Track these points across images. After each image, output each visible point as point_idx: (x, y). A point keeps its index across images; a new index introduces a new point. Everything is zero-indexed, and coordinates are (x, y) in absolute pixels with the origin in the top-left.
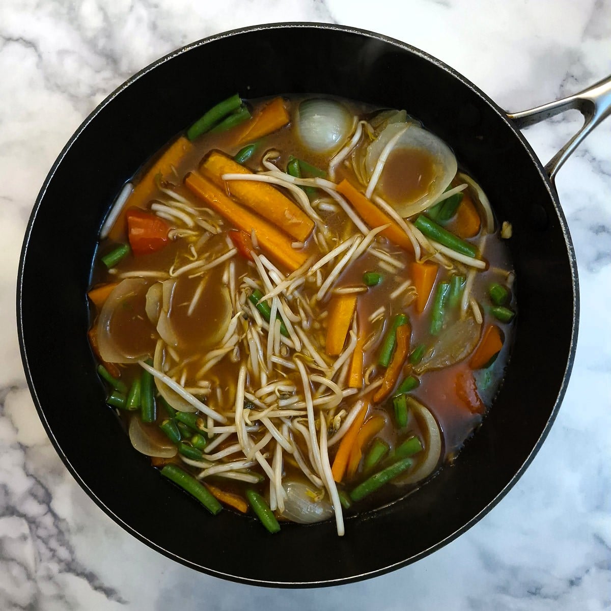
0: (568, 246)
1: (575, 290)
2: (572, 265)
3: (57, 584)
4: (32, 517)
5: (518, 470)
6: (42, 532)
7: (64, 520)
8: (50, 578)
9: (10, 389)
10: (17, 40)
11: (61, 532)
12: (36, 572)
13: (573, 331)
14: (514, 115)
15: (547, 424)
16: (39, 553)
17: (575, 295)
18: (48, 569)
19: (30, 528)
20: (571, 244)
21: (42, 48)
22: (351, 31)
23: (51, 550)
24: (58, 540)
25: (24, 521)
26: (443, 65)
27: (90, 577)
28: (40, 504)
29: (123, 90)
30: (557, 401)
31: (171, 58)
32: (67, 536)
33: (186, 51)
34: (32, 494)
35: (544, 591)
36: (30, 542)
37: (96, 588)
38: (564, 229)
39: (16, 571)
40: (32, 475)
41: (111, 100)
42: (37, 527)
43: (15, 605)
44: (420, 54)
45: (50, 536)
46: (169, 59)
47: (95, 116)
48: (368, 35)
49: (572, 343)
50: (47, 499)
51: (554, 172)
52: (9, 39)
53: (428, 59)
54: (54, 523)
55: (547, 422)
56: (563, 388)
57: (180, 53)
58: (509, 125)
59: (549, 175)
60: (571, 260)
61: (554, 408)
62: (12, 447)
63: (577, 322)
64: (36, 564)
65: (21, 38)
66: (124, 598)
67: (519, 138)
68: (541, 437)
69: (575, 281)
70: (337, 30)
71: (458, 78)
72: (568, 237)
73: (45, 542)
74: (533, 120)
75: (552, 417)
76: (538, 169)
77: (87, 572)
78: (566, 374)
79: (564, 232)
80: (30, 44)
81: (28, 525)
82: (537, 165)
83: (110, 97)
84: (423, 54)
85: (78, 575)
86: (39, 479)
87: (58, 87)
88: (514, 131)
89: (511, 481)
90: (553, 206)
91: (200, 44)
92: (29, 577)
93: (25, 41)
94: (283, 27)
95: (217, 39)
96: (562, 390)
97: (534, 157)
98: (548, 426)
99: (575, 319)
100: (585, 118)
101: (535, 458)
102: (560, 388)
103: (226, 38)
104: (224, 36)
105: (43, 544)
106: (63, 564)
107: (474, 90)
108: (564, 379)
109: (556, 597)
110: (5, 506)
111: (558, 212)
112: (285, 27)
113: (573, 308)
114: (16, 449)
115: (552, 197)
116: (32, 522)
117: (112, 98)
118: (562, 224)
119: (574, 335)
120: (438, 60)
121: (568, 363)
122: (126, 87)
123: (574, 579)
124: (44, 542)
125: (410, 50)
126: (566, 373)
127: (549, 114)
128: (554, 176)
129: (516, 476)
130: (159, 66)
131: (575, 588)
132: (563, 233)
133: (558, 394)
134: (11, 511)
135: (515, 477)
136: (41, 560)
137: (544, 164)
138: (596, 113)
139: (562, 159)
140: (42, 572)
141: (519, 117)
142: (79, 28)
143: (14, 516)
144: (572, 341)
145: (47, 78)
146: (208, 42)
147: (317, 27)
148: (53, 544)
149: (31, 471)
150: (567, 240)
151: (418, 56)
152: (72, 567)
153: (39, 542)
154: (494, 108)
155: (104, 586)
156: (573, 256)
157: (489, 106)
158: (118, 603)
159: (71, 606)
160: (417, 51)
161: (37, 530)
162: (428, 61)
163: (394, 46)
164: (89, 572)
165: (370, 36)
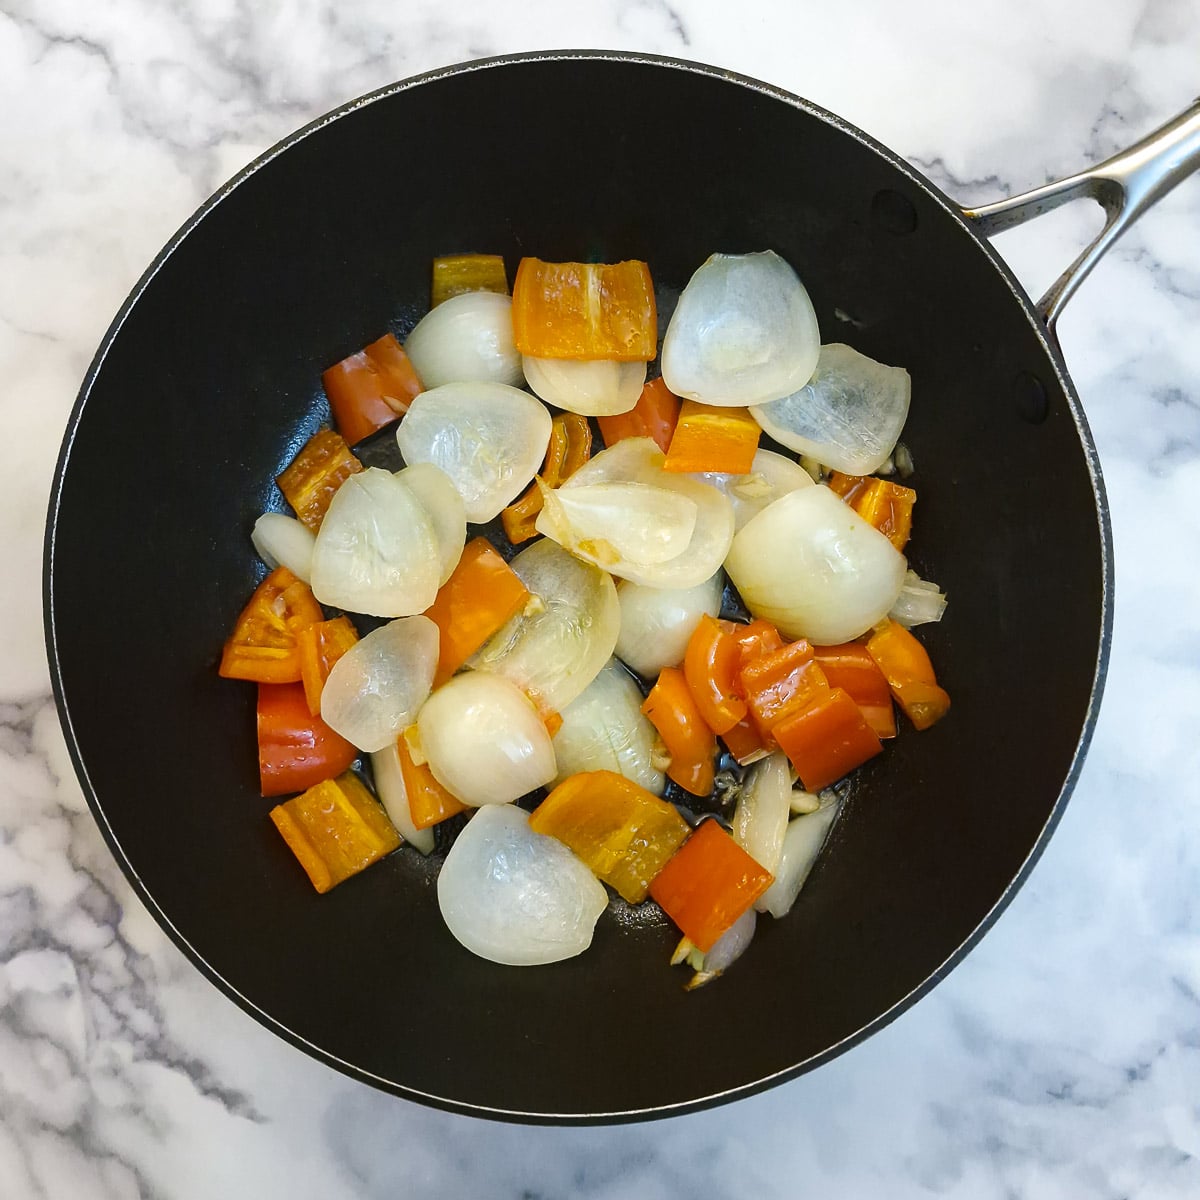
0: (1086, 450)
1: (1104, 530)
2: (1095, 484)
3: (128, 1083)
4: (83, 953)
5: (1012, 878)
6: (100, 982)
7: (146, 957)
8: (116, 1072)
9: (44, 701)
10: (72, 41)
11: (138, 981)
12: (88, 1059)
13: (1104, 610)
14: (975, 212)
15: (1064, 788)
16: (95, 1023)
17: (1103, 540)
18: (112, 1055)
19: (78, 973)
20: (1092, 445)
21: (119, 55)
22: (668, 65)
23: (120, 1016)
24: (133, 997)
25: (66, 959)
26: (841, 123)
27: (195, 1070)
28: (98, 926)
29: (246, 178)
30: (1081, 743)
31: (335, 118)
32: (150, 989)
33: (363, 105)
34: (84, 906)
35: (1079, 1090)
36: (77, 997)
37: (206, 1092)
38: (1076, 417)
39: (49, 1058)
40: (83, 869)
41: (222, 197)
42: (92, 972)
43: (45, 1127)
44: (798, 104)
45: (118, 989)
46: (331, 120)
47: (192, 228)
48: (701, 72)
49: (1102, 632)
50: (112, 917)
51: (1054, 313)
52: (56, 39)
53: (814, 113)
54: (125, 965)
55: (1062, 784)
56: (1091, 717)
57: (353, 109)
58: (967, 229)
59: (1046, 319)
60: (1093, 475)
61: (1076, 755)
62: (45, 813)
63: (1111, 592)
64: (89, 1044)
65: (80, 38)
66: (261, 1111)
67: (987, 253)
68: (1053, 812)
69: (1102, 515)
70: (643, 64)
71: (869, 146)
72: (1085, 433)
73: (107, 1000)
74: (1011, 220)
75: (1073, 772)
76: (1025, 308)
77: (188, 1059)
78: (1096, 691)
79: (1078, 424)
80: (97, 48)
81: (75, 966)
82: (1021, 302)
84: (803, 103)
85: (171, 1065)
86: (97, 876)
87: (148, 127)
88: (976, 240)
89: (1001, 900)
90: (1056, 376)
91: (390, 92)
92: (75, 1070)
93: (86, 42)
94: (543, 59)
96: (1089, 721)
97: (1015, 288)
98: (1065, 792)
99: (1107, 586)
100: (1107, 212)
101: (1045, 852)
102: (1084, 718)
103: (437, 80)
104: (435, 78)
105: (103, 1004)
106: (141, 1044)
107: (900, 168)
108: (1092, 699)
109: (1101, 1103)
110: (30, 930)
111: (1064, 387)
114: (53, 817)
115: (1052, 359)
116: (83, 961)
117: (226, 195)
118: (1073, 409)
119: (1106, 616)
120: (830, 114)
121: (1097, 670)
122: (251, 173)
123: (1137, 1067)
124: (104, 1000)
125: (779, 97)
126: (1094, 688)
127: (1040, 208)
128: (1055, 320)
129: (1010, 891)
130: (313, 134)
131: (1138, 1083)
132: (1075, 426)
133: (1081, 729)
134: (41, 939)
135: (1007, 891)
136: (98, 1037)
137: (1035, 300)
138: (1127, 203)
139: (1068, 289)
140: (100, 1060)
141: (986, 215)
142: (190, 20)
143: (48, 949)
144: (1103, 627)
145: (128, 112)
146: (405, 88)
147: (605, 58)
148: (124, 1003)
149: (83, 860)
150: (1083, 439)
151: (795, 108)
152: (160, 1050)
153: (96, 1000)
154: (937, 199)
155: (221, 1088)
156: (1097, 467)
157: (929, 195)
158: (249, 1121)
159: (158, 1128)
160: (792, 98)
161: (92, 977)
162: (812, 116)
163: (748, 89)
164: (192, 1060)
165: (705, 73)
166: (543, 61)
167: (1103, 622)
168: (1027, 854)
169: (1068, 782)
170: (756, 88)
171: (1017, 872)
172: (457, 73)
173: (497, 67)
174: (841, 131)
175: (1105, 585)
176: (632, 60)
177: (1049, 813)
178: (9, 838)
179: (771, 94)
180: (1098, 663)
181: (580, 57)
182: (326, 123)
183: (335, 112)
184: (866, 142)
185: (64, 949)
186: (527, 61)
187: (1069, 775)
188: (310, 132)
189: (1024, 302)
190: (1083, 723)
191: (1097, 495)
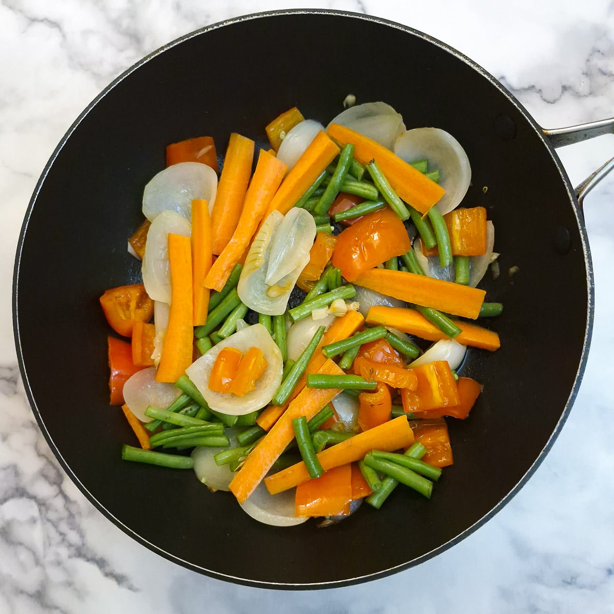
0: (588, 271)
1: (590, 317)
2: (589, 291)
3: (65, 570)
4: (43, 500)
5: (503, 497)
6: (52, 515)
7: (75, 502)
8: (59, 563)
10: (42, 21)
11: (71, 516)
12: (45, 557)
13: (582, 361)
14: (549, 132)
15: (541, 454)
16: (48, 537)
17: (588, 322)
18: (57, 554)
19: (40, 510)
20: (591, 269)
21: (66, 28)
22: (394, 26)
23: (61, 534)
24: (69, 524)
25: (33, 503)
26: (483, 72)
27: (101, 563)
28: (51, 486)
29: (159, 54)
31: (211, 29)
32: (77, 519)
33: (227, 24)
34: (43, 475)
36: (39, 524)
37: (107, 575)
38: (585, 253)
39: (24, 555)
40: (43, 455)
41: (145, 62)
42: (47, 509)
43: (22, 592)
44: (461, 58)
45: (61, 519)
46: (209, 30)
48: (411, 33)
49: (578, 372)
50: (58, 481)
51: (583, 193)
52: (34, 20)
53: (469, 64)
54: (65, 506)
55: (541, 451)
56: (564, 417)
57: (221, 26)
58: (543, 140)
59: (578, 197)
60: (589, 285)
62: (24, 425)
63: (587, 351)
64: (45, 549)
65: (46, 19)
66: (136, 585)
67: (552, 156)
69: (590, 308)
70: (381, 24)
71: (497, 86)
72: (589, 262)
73: (55, 525)
74: (568, 140)
75: (548, 446)
76: (567, 188)
77: (98, 557)
78: (568, 404)
79: (586, 256)
80: (55, 24)
81: (38, 507)
83: (145, 59)
84: (464, 58)
85: (88, 560)
86: (50, 459)
87: (81, 65)
88: (547, 146)
89: (495, 508)
90: (578, 228)
91: (243, 19)
92: (37, 562)
94: (327, 13)
95: (259, 17)
96: (562, 420)
97: (564, 176)
99: (585, 348)
102: (559, 418)
103: (269, 17)
104: (267, 15)
105: (53, 527)
106: (73, 549)
107: (511, 101)
108: (566, 408)
109: (593, 588)
110: (15, 487)
111: (582, 235)
112: (329, 14)
113: (584, 336)
114: (28, 427)
115: (577, 218)
116: (42, 504)
117: (147, 61)
118: (584, 248)
119: (582, 364)
120: (478, 66)
121: (572, 393)
122: (162, 51)
124: (53, 525)
126: (568, 402)
127: (586, 135)
128: (583, 198)
130: (198, 36)
132: (584, 257)
133: (557, 423)
134: (21, 493)
135: (499, 504)
136: (50, 545)
137: (575, 186)
140: (50, 557)
141: (554, 134)
143: (24, 498)
144: (579, 370)
145: (71, 58)
146: (251, 18)
147: (361, 18)
148: (64, 527)
149: (43, 450)
150: (587, 265)
151: (460, 60)
152: (83, 552)
153: (49, 525)
154: (529, 121)
155: (115, 573)
156: (592, 282)
157: (525, 118)
158: (130, 591)
159: (81, 594)
160: (459, 54)
161: (47, 512)
162: (468, 65)
163: (436, 46)
164: (100, 557)
165: (414, 34)
166: (327, 15)
167: (580, 367)
168: (514, 486)
169: (544, 451)
170: (440, 46)
171: (506, 495)
172: (280, 14)
173: (302, 14)
174: (482, 76)
175: (584, 347)
176: (375, 21)
177: (531, 466)
178: (5, 438)
179: (448, 50)
180: (573, 389)
181: (348, 16)
182: (206, 31)
183: (212, 26)
184: (495, 84)
185: (33, 498)
186: (318, 13)
187: (545, 447)
188: (197, 34)
189: (567, 185)
190: (559, 420)
191: (589, 297)
